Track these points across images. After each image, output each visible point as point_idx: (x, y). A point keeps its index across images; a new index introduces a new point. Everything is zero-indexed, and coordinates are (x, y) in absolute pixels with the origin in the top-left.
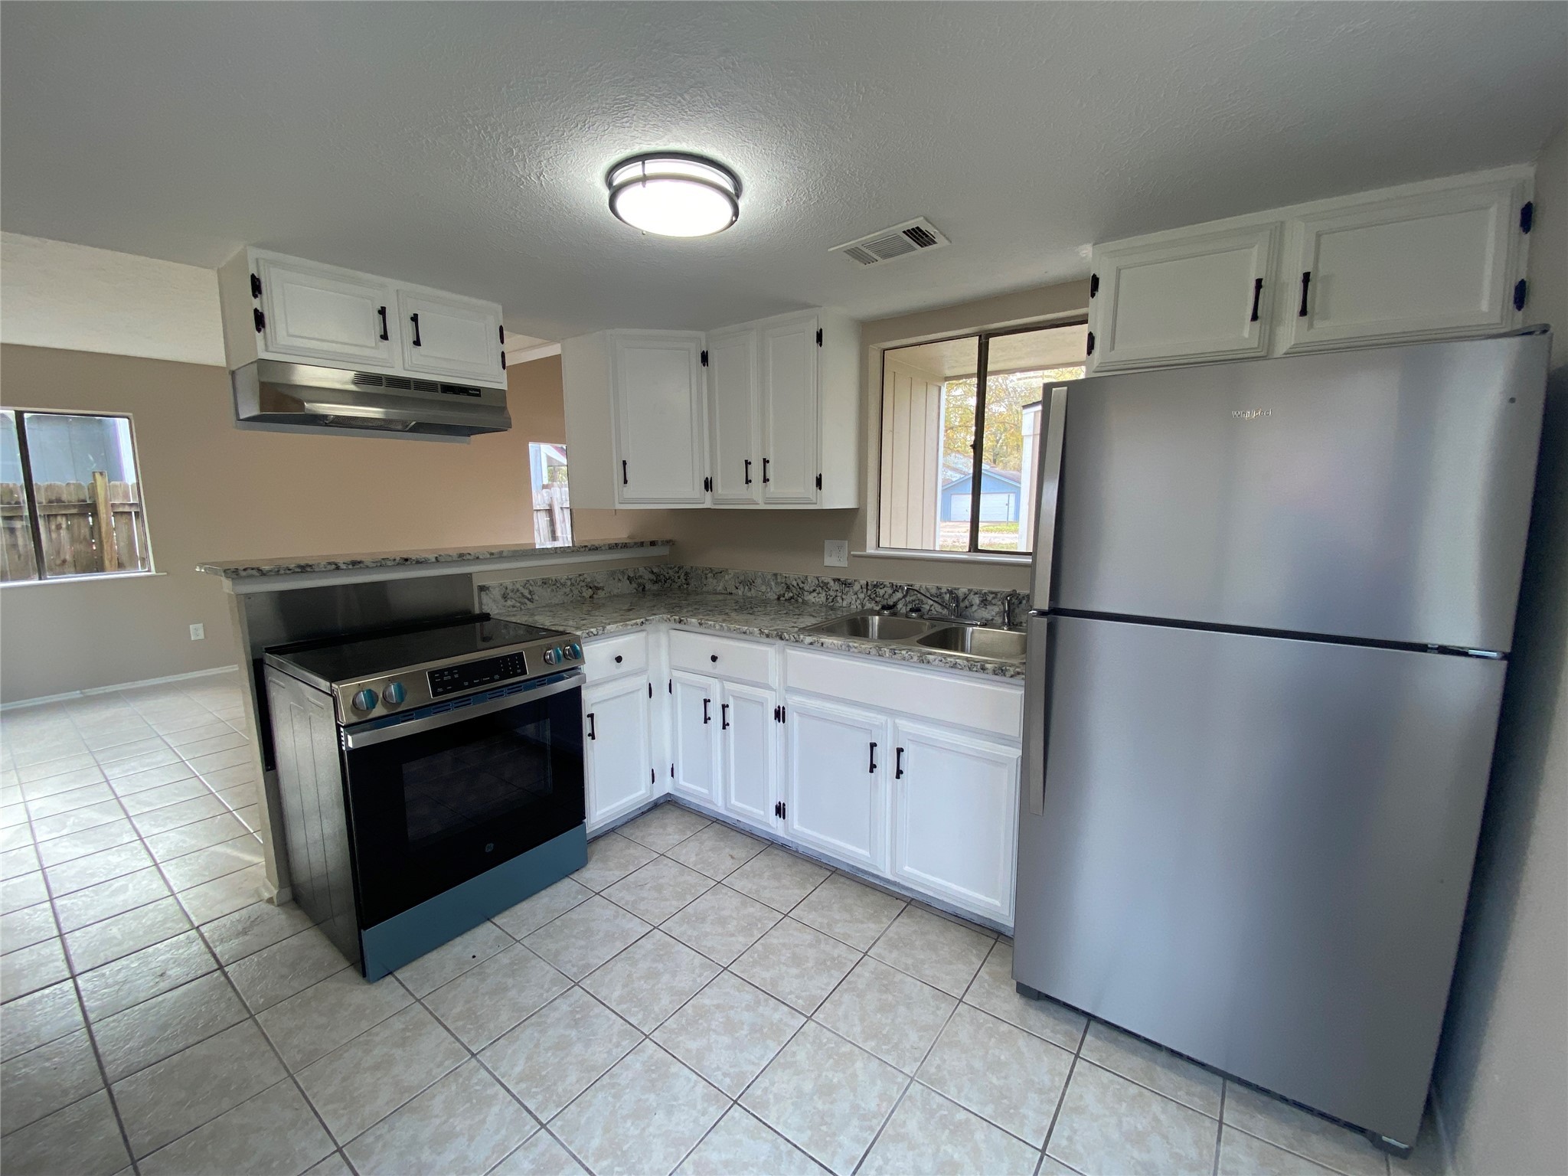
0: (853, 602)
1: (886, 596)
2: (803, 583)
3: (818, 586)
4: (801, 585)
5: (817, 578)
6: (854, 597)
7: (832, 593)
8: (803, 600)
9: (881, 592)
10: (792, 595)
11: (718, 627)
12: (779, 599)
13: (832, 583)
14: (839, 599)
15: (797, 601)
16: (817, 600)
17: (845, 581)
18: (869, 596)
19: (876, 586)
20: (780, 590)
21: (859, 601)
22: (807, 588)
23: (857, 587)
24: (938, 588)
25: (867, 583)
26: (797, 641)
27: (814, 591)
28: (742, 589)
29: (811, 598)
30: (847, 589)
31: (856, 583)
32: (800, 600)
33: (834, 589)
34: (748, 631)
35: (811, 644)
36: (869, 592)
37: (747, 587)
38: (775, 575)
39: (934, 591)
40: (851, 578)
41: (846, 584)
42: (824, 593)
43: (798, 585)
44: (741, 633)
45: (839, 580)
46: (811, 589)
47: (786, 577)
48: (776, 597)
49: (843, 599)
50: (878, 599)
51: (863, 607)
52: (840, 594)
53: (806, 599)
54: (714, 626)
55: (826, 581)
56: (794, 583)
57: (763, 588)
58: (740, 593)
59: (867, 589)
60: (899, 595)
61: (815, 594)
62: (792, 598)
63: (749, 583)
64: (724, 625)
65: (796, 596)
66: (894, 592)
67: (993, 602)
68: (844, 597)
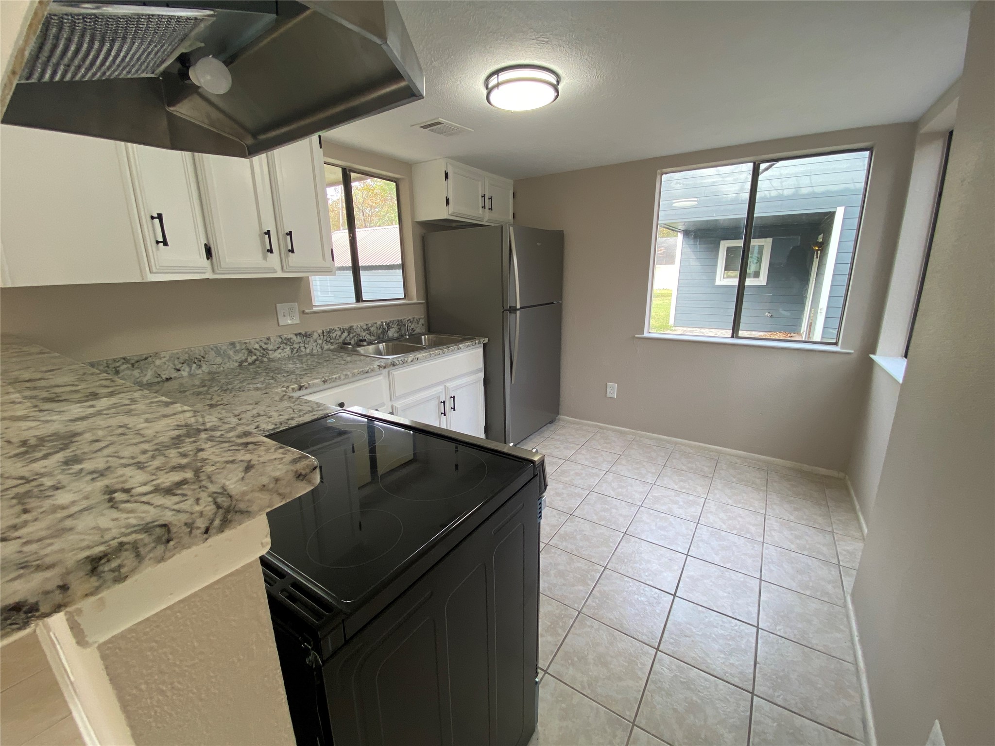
0: (314, 348)
1: (338, 337)
2: (266, 344)
3: (282, 343)
4: (265, 346)
5: (280, 337)
6: (314, 344)
7: (296, 346)
8: (269, 359)
9: (334, 335)
10: (255, 357)
11: (343, 377)
12: (240, 365)
13: (294, 338)
14: (302, 349)
15: (262, 362)
16: (283, 355)
17: (306, 333)
18: (326, 340)
19: (329, 332)
20: (241, 356)
21: (318, 346)
22: (270, 347)
23: (315, 336)
24: (367, 325)
25: (323, 331)
26: (403, 363)
27: (278, 348)
28: (187, 369)
29: (277, 355)
30: (308, 339)
31: (315, 333)
32: (265, 360)
33: (297, 341)
34: (370, 370)
35: (412, 361)
36: (325, 337)
37: (194, 366)
38: (233, 344)
39: (365, 327)
40: (309, 331)
41: (307, 335)
42: (288, 348)
43: (261, 347)
44: (364, 373)
45: (300, 334)
46: (276, 348)
47: (246, 343)
48: (237, 364)
49: (306, 348)
50: (332, 341)
51: (322, 350)
52: (303, 345)
53: (271, 357)
54: (340, 377)
55: (289, 337)
56: (257, 346)
57: (219, 360)
58: (185, 374)
59: (324, 336)
60: (346, 334)
61: (280, 351)
62: (256, 360)
63: (196, 360)
64: (349, 373)
65: (260, 358)
66: (342, 333)
67: (392, 326)
68: (306, 346)
